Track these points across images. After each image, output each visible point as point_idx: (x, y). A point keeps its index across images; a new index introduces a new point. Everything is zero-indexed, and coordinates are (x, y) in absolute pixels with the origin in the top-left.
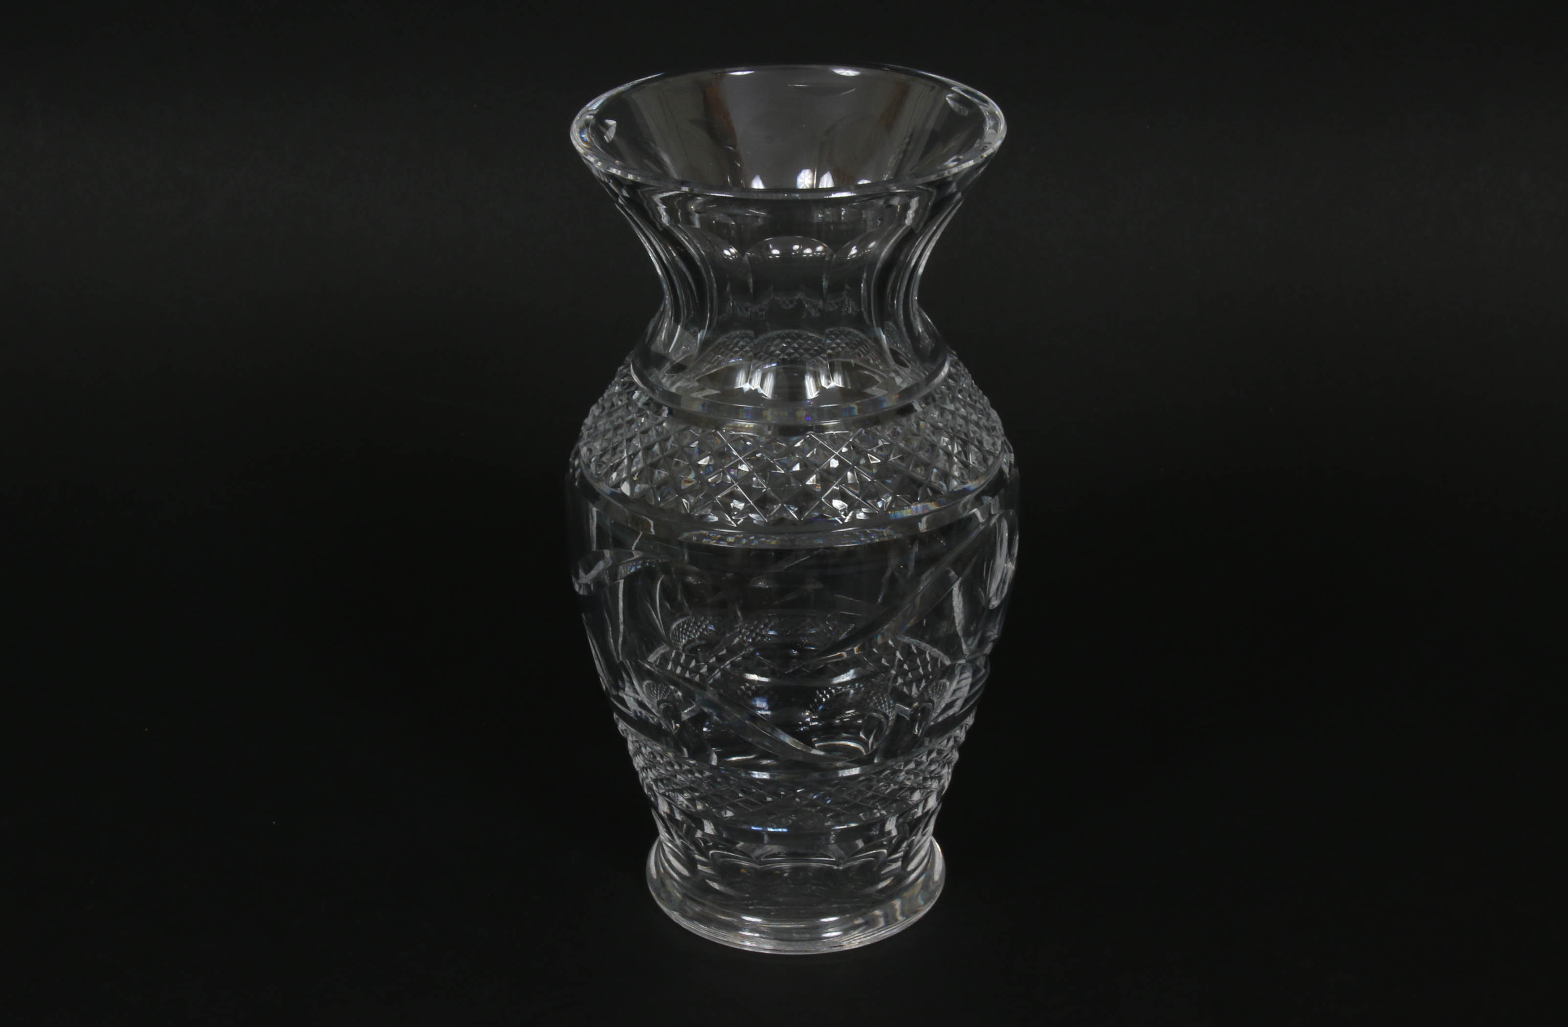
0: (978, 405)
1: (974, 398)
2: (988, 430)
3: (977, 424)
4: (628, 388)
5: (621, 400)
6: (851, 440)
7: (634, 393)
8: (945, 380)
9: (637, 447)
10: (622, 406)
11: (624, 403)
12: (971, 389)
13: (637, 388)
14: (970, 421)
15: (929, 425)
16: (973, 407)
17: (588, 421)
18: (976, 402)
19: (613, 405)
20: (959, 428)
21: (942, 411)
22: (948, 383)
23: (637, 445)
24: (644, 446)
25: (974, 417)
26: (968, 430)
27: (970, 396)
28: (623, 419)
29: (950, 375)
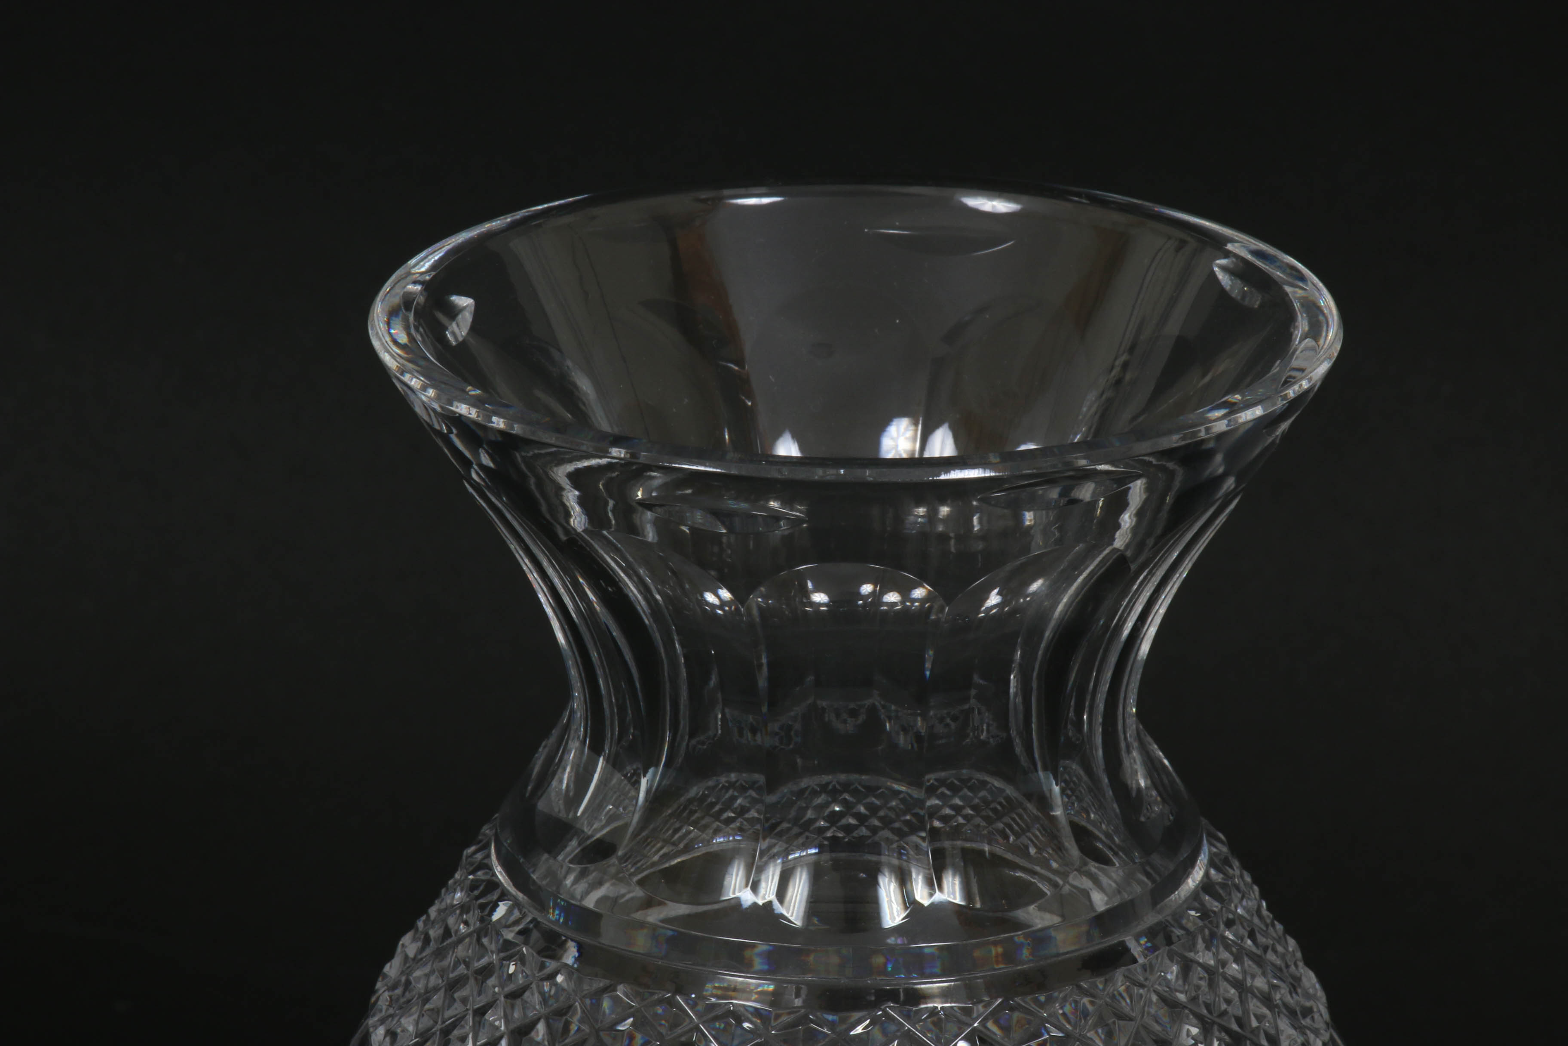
0: (1271, 956)
1: (1262, 940)
2: (1292, 1013)
3: (1267, 1000)
4: (482, 895)
5: (466, 923)
6: (976, 1025)
7: (495, 906)
8: (1195, 896)
9: (498, 1028)
10: (469, 935)
11: (472, 928)
12: (1256, 920)
13: (504, 896)
14: (1251, 991)
15: (1154, 998)
16: (1259, 961)
17: (392, 969)
18: (1265, 949)
19: (447, 933)
20: (1224, 1006)
21: (1187, 967)
22: (1202, 904)
23: (497, 1023)
24: (512, 1026)
25: (1260, 983)
26: (1246, 1012)
27: (1252, 935)
28: (467, 965)
29: (1207, 886)
